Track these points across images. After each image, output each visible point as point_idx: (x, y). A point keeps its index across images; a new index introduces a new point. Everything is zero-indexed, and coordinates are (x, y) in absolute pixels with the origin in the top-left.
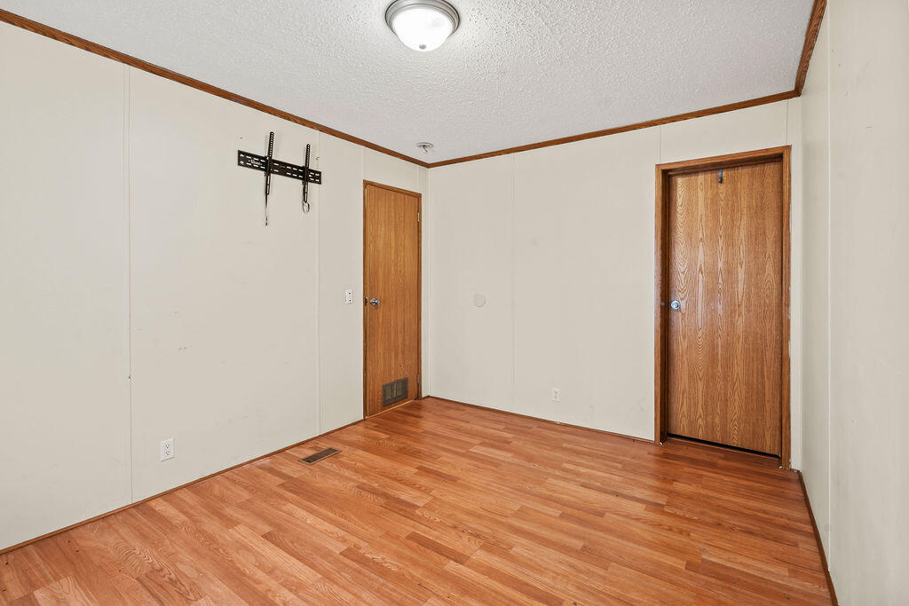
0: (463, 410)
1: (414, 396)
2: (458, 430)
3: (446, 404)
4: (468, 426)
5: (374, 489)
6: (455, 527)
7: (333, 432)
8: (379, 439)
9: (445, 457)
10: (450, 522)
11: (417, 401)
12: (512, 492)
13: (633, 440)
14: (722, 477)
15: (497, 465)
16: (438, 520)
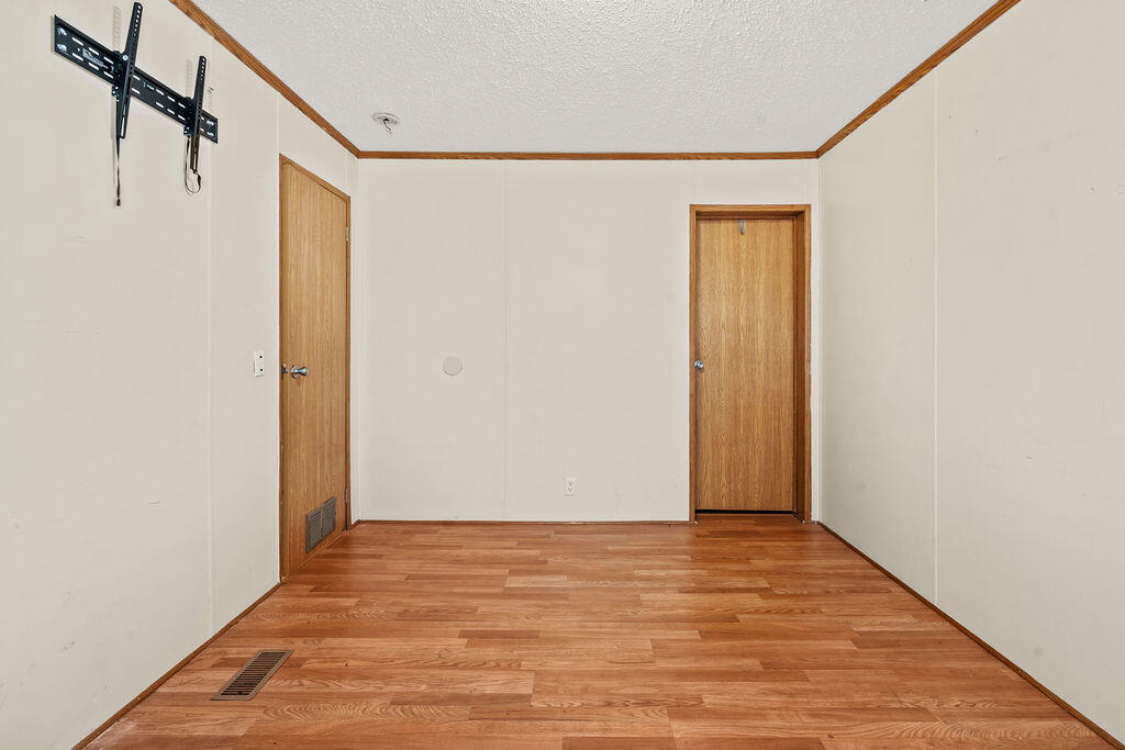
0: (435, 532)
1: (342, 527)
2: (457, 561)
3: (401, 528)
4: (464, 553)
5: (427, 696)
6: (609, 704)
7: (235, 621)
8: (346, 609)
9: (484, 606)
10: (595, 700)
11: (347, 533)
12: (621, 627)
13: (669, 524)
14: (779, 544)
15: (565, 597)
16: (577, 704)
